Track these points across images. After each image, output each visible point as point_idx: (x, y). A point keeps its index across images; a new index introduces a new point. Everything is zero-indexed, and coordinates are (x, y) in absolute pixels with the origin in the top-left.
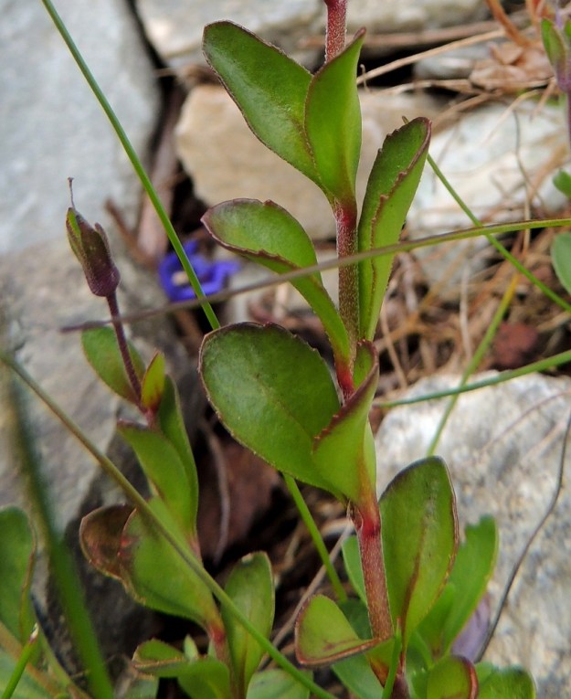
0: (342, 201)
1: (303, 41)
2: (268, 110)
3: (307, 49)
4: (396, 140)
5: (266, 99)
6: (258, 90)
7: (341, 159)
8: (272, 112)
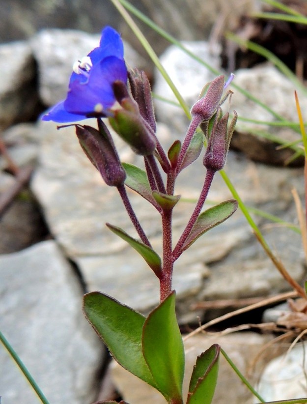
0: (173, 399)
1: (193, 306)
2: (126, 346)
3: (196, 310)
4: (203, 358)
5: (125, 339)
6: (120, 333)
7: (170, 373)
8: (128, 346)
